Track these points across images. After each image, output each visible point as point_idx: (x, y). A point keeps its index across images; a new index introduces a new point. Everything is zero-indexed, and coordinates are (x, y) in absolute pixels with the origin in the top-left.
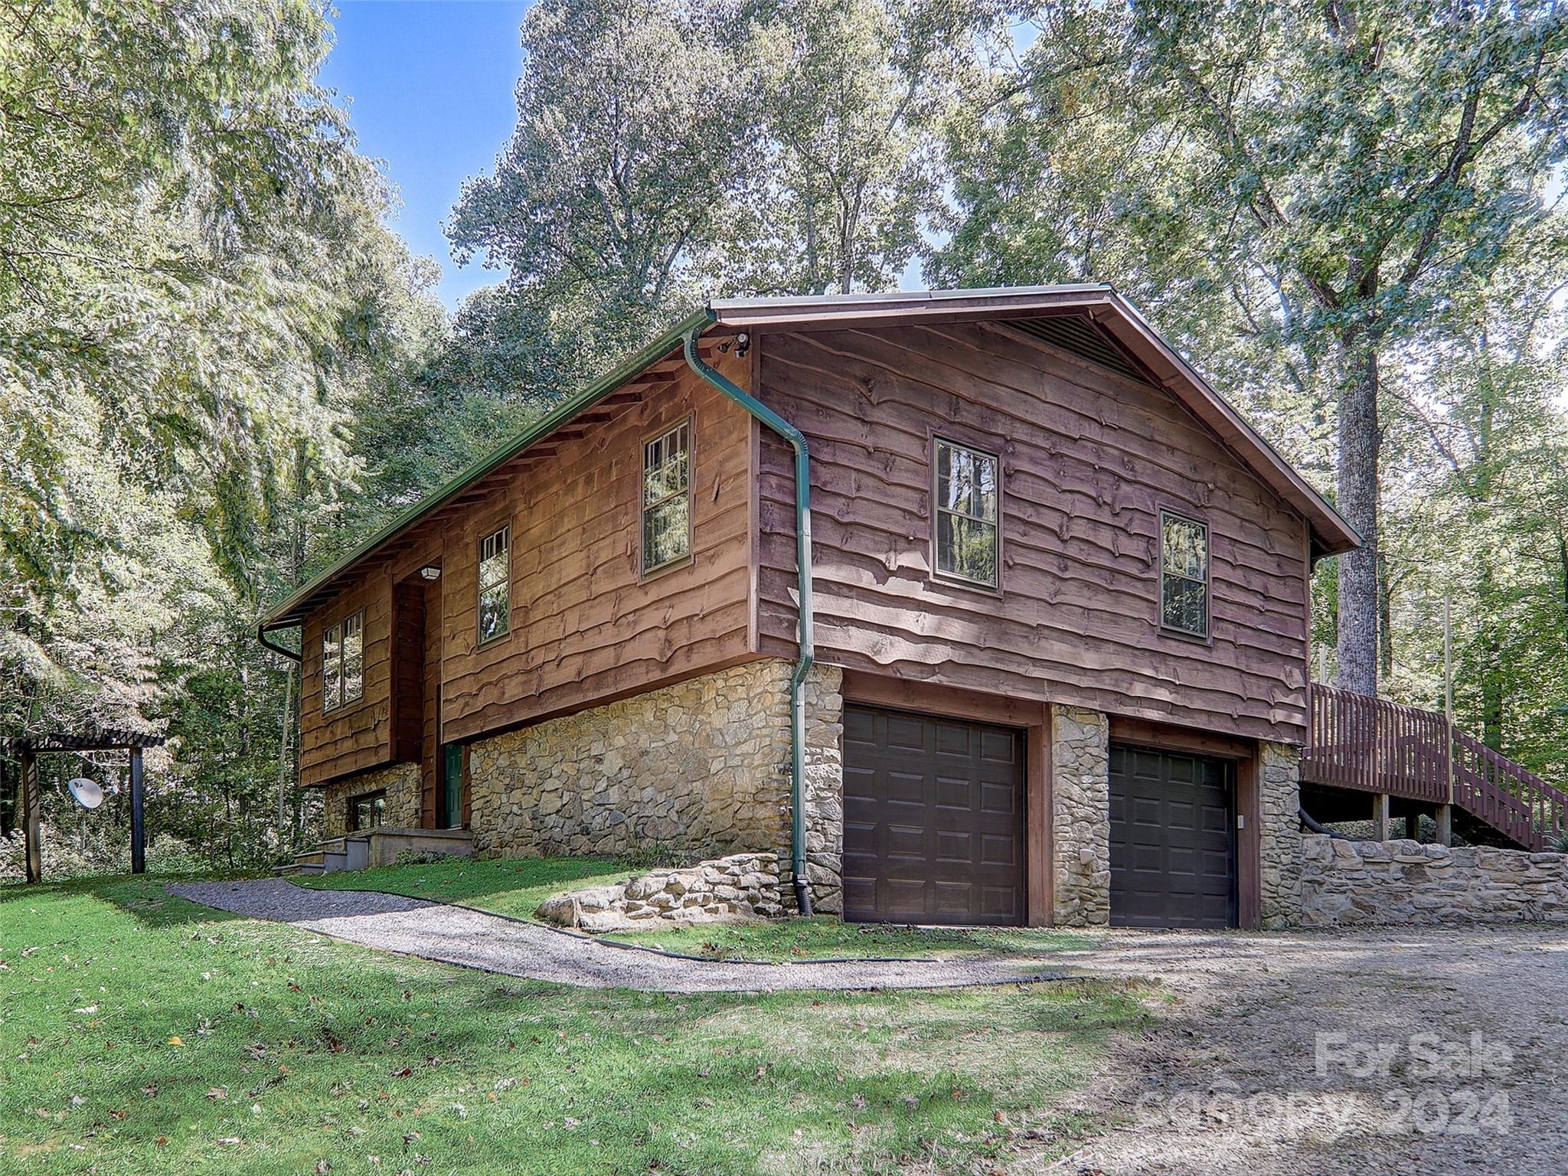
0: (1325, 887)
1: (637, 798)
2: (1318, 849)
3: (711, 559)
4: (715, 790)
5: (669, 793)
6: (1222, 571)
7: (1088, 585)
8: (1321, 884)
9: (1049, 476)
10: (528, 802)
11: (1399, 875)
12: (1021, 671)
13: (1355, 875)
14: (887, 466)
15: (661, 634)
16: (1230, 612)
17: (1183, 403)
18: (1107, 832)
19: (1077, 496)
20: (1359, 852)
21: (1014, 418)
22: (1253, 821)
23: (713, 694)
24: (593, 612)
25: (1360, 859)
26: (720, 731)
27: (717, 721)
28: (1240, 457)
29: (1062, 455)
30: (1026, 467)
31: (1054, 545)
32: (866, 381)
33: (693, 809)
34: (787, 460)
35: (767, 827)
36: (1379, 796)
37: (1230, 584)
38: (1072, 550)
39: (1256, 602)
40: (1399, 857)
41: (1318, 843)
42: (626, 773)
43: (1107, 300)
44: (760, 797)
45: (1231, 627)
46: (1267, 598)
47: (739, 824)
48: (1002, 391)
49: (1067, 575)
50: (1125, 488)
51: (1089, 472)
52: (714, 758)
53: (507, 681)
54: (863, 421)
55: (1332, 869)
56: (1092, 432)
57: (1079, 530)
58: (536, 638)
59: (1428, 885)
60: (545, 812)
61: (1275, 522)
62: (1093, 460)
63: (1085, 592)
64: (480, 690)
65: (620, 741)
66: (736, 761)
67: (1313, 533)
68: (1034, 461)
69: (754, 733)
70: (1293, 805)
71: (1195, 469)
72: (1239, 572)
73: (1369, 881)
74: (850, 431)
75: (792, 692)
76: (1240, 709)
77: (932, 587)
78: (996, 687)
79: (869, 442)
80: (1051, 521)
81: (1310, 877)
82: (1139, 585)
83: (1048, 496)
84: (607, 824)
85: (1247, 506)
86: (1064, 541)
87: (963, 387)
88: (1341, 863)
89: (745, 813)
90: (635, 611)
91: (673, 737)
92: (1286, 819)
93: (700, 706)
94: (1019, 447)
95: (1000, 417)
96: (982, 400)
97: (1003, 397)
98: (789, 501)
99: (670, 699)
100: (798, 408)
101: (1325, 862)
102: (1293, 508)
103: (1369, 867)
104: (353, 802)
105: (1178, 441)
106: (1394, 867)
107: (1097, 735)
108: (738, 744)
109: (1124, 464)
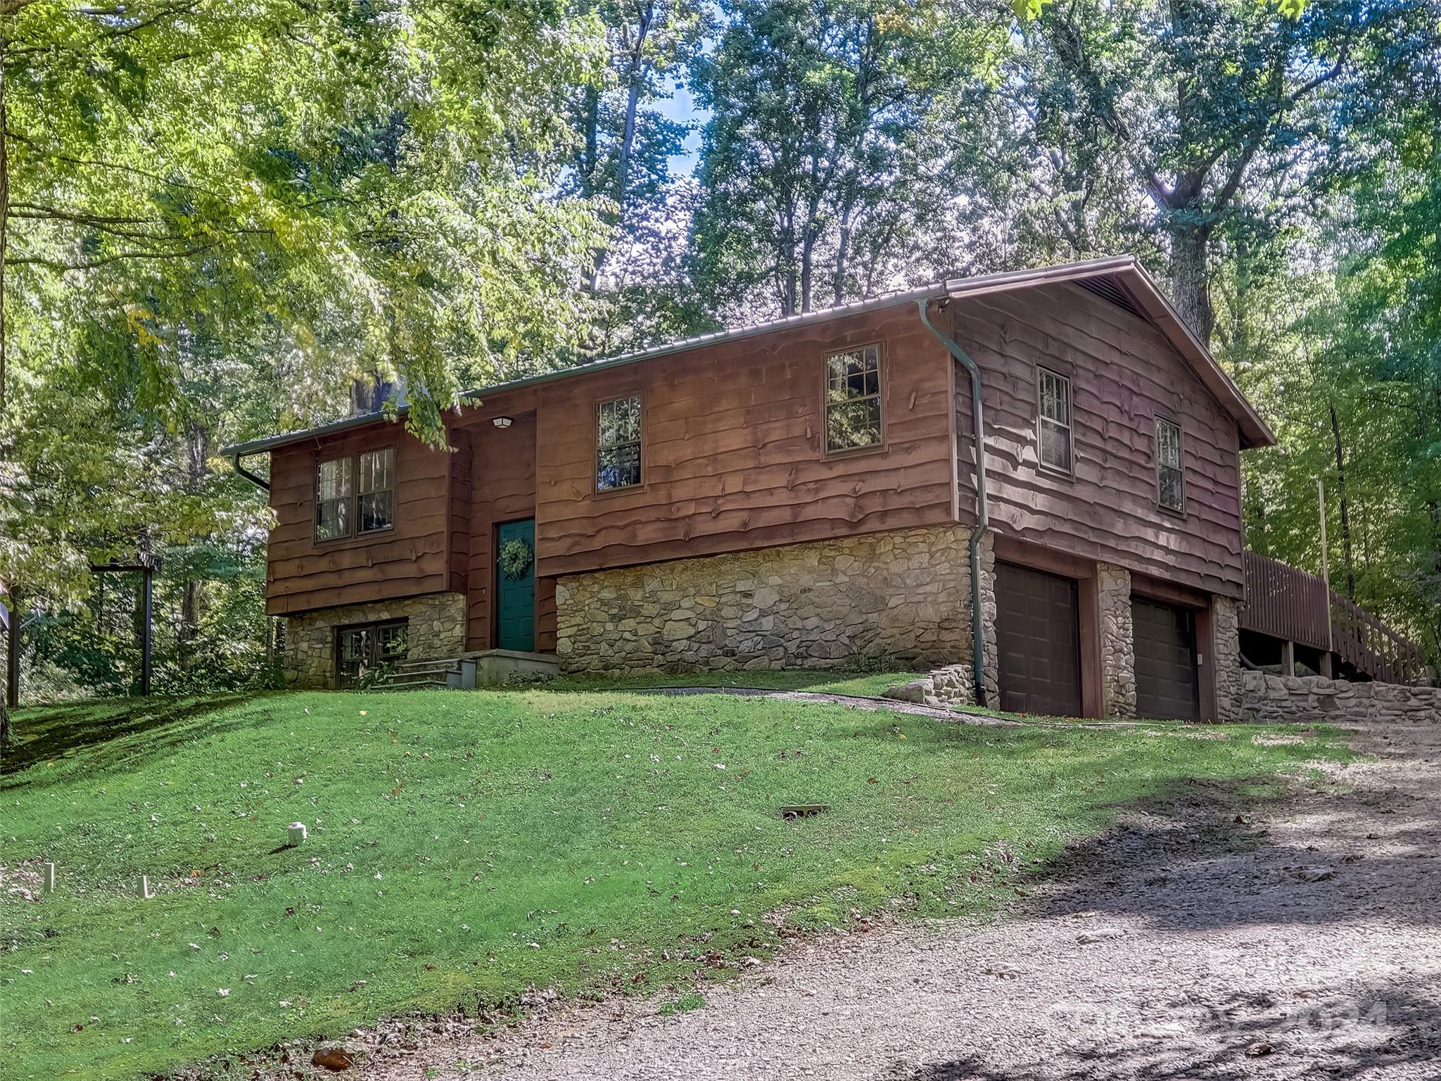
0: (1261, 714)
1: (799, 625)
2: (1255, 683)
3: (908, 450)
4: (895, 619)
5: (838, 622)
6: (1190, 462)
7: (1118, 472)
8: (1258, 711)
9: (1094, 391)
10: (646, 629)
11: (1316, 704)
12: (1085, 536)
13: (1284, 704)
14: (1015, 387)
15: (850, 501)
16: (1196, 494)
17: (1165, 335)
18: (1132, 661)
19: (1110, 406)
20: (1286, 686)
21: (1076, 349)
22: (1209, 658)
23: (889, 547)
24: (762, 477)
25: (1286, 691)
26: (898, 575)
27: (896, 567)
28: (1198, 375)
29: (1102, 376)
30: (1084, 386)
31: (1098, 442)
32: (1003, 327)
33: (871, 634)
34: (966, 384)
35: (952, 647)
36: (1286, 642)
37: (1195, 472)
38: (1109, 448)
39: (1209, 486)
40: (1315, 690)
41: (1255, 678)
42: (783, 606)
43: (1132, 266)
44: (946, 625)
45: (1196, 505)
46: (1216, 482)
47: (923, 646)
48: (1070, 331)
49: (1107, 465)
50: (1135, 399)
51: (1116, 388)
52: (891, 596)
53: (639, 526)
54: (1002, 355)
55: (1265, 699)
56: (1116, 358)
57: (1113, 432)
58: (680, 493)
59: (1337, 712)
60: (671, 638)
61: (1218, 424)
62: (1117, 379)
63: (1117, 478)
64: (598, 532)
65: (775, 580)
66: (920, 598)
67: (1240, 432)
68: (1088, 382)
69: (938, 578)
70: (1235, 648)
71: (1172, 384)
72: (1200, 463)
73: (1294, 709)
74: (994, 362)
75: (971, 548)
76: (1204, 570)
77: (1039, 474)
78: (1074, 548)
79: (1005, 370)
80: (1097, 424)
81: (1249, 706)
82: (1145, 472)
83: (1095, 406)
84: (760, 647)
85: (1202, 413)
86: (1104, 439)
87: (1051, 329)
88: (1273, 695)
89: (929, 637)
90: (816, 482)
91: (842, 578)
92: (1231, 658)
93: (873, 556)
94: (1081, 372)
95: (1069, 350)
96: (1062, 338)
97: (1070, 336)
98: (969, 413)
99: (839, 549)
100: (970, 347)
101: (1261, 693)
102: (1228, 412)
103: (1293, 698)
104: (339, 630)
105: (1163, 364)
106: (1311, 698)
107: (1124, 586)
108: (919, 586)
109: (1133, 381)
